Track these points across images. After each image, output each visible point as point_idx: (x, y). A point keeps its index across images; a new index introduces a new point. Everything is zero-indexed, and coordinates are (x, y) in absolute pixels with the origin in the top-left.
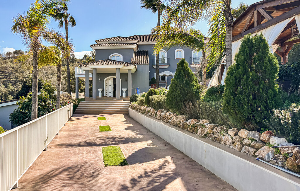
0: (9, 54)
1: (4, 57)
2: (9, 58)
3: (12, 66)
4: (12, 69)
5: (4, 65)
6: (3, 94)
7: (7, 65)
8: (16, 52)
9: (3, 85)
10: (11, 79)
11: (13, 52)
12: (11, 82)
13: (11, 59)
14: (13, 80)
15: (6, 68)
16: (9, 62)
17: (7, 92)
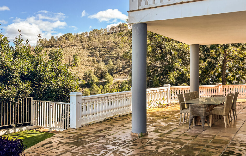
0: (113, 28)
1: (108, 32)
2: (112, 33)
3: (114, 41)
4: (114, 44)
5: (107, 40)
6: (103, 72)
7: (110, 40)
8: (119, 26)
9: (103, 62)
10: (113, 54)
11: (117, 26)
12: (112, 59)
13: (114, 34)
14: (115, 55)
15: (109, 43)
16: (112, 37)
17: (106, 69)
